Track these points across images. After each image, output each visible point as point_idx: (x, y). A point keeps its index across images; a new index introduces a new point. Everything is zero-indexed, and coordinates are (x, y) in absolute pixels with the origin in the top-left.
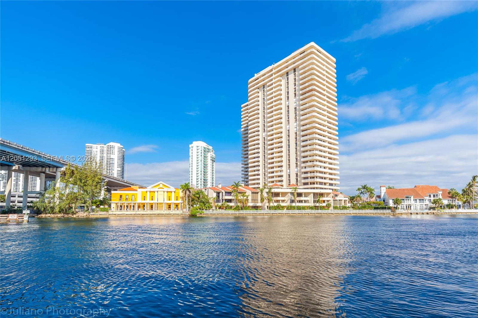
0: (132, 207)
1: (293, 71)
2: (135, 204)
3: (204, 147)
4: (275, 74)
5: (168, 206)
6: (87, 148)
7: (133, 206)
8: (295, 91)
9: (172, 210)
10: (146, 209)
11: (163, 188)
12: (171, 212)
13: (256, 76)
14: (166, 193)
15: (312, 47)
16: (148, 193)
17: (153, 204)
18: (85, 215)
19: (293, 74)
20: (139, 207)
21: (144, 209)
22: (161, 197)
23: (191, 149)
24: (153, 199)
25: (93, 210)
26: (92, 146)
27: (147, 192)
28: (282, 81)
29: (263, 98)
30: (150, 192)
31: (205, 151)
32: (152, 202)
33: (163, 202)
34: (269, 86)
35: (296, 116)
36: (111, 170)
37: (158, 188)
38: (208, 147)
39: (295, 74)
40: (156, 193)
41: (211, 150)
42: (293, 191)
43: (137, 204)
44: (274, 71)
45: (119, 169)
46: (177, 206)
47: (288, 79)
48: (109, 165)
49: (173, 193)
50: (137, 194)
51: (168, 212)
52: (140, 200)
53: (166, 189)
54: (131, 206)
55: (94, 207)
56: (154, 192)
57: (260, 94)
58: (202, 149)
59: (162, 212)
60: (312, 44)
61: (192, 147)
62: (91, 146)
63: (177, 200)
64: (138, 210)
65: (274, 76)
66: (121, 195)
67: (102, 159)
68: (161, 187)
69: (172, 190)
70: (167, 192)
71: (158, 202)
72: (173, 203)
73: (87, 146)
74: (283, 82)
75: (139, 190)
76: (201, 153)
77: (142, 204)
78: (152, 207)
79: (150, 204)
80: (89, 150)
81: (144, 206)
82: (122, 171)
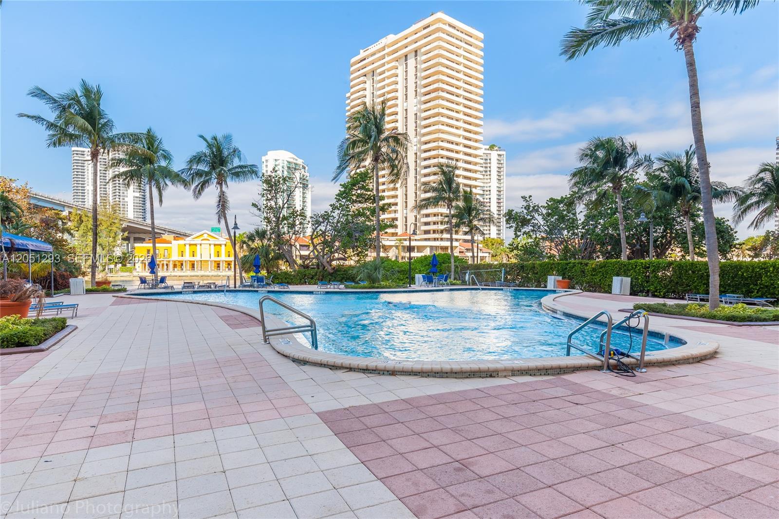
0: (165, 267)
1: (414, 54)
2: (169, 261)
3: (288, 162)
4: (389, 54)
5: (216, 265)
6: (75, 155)
7: (167, 265)
8: (416, 87)
9: (221, 271)
10: (184, 269)
11: (209, 240)
12: (220, 274)
13: (362, 54)
14: (212, 246)
15: (439, 20)
16: (188, 246)
17: (194, 261)
18: (100, 276)
19: (414, 59)
20: (175, 266)
21: (182, 270)
22: (206, 253)
23: (265, 164)
24: (195, 255)
25: (111, 270)
26: (84, 152)
27: (185, 245)
28: (399, 68)
29: (372, 92)
30: (190, 245)
31: (289, 168)
32: (192, 259)
33: (209, 259)
34: (380, 74)
35: (416, 127)
36: (123, 196)
37: (202, 240)
38: (295, 161)
39: (416, 59)
40: (199, 246)
41: (301, 166)
42: (397, 244)
43: (171, 262)
44: (387, 50)
45: (138, 194)
46: (229, 264)
47: (406, 64)
48: (117, 188)
49: (223, 247)
50: (171, 247)
51: (216, 273)
52: (175, 257)
53: (212, 241)
54: (163, 265)
55: (112, 266)
56: (196, 245)
57: (368, 86)
58: (285, 165)
59: (207, 273)
60: (440, 15)
61: (267, 161)
62: (81, 151)
63: (229, 256)
64: (174, 270)
65: (387, 59)
66: (149, 249)
67: (104, 176)
68: (205, 238)
69: (221, 243)
70: (215, 245)
71: (202, 259)
72: (223, 261)
73: (74, 151)
74: (400, 71)
75: (173, 242)
76: (283, 171)
77: (179, 261)
78: (193, 266)
79: (190, 261)
80: (78, 158)
81: (182, 264)
82: (142, 198)
